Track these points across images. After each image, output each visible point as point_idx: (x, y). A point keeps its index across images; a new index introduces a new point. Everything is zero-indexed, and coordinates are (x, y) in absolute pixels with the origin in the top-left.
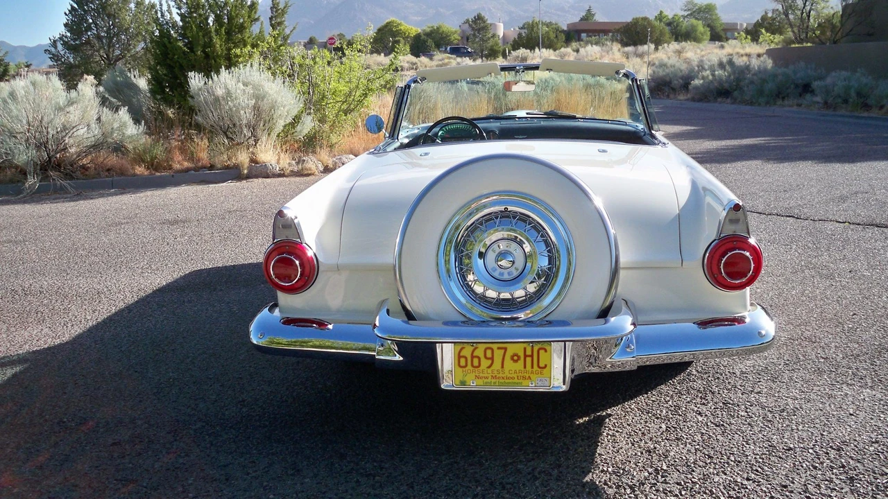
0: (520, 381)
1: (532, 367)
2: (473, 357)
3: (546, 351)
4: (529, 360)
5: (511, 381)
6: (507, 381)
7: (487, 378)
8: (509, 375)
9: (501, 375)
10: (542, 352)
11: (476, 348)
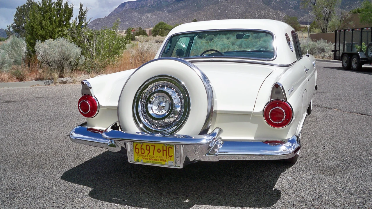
0: (161, 162)
1: (166, 156)
2: (141, 149)
3: (172, 149)
4: (165, 152)
5: (157, 161)
6: (156, 161)
7: (147, 159)
8: (157, 159)
9: (153, 158)
10: (170, 149)
11: (142, 145)
